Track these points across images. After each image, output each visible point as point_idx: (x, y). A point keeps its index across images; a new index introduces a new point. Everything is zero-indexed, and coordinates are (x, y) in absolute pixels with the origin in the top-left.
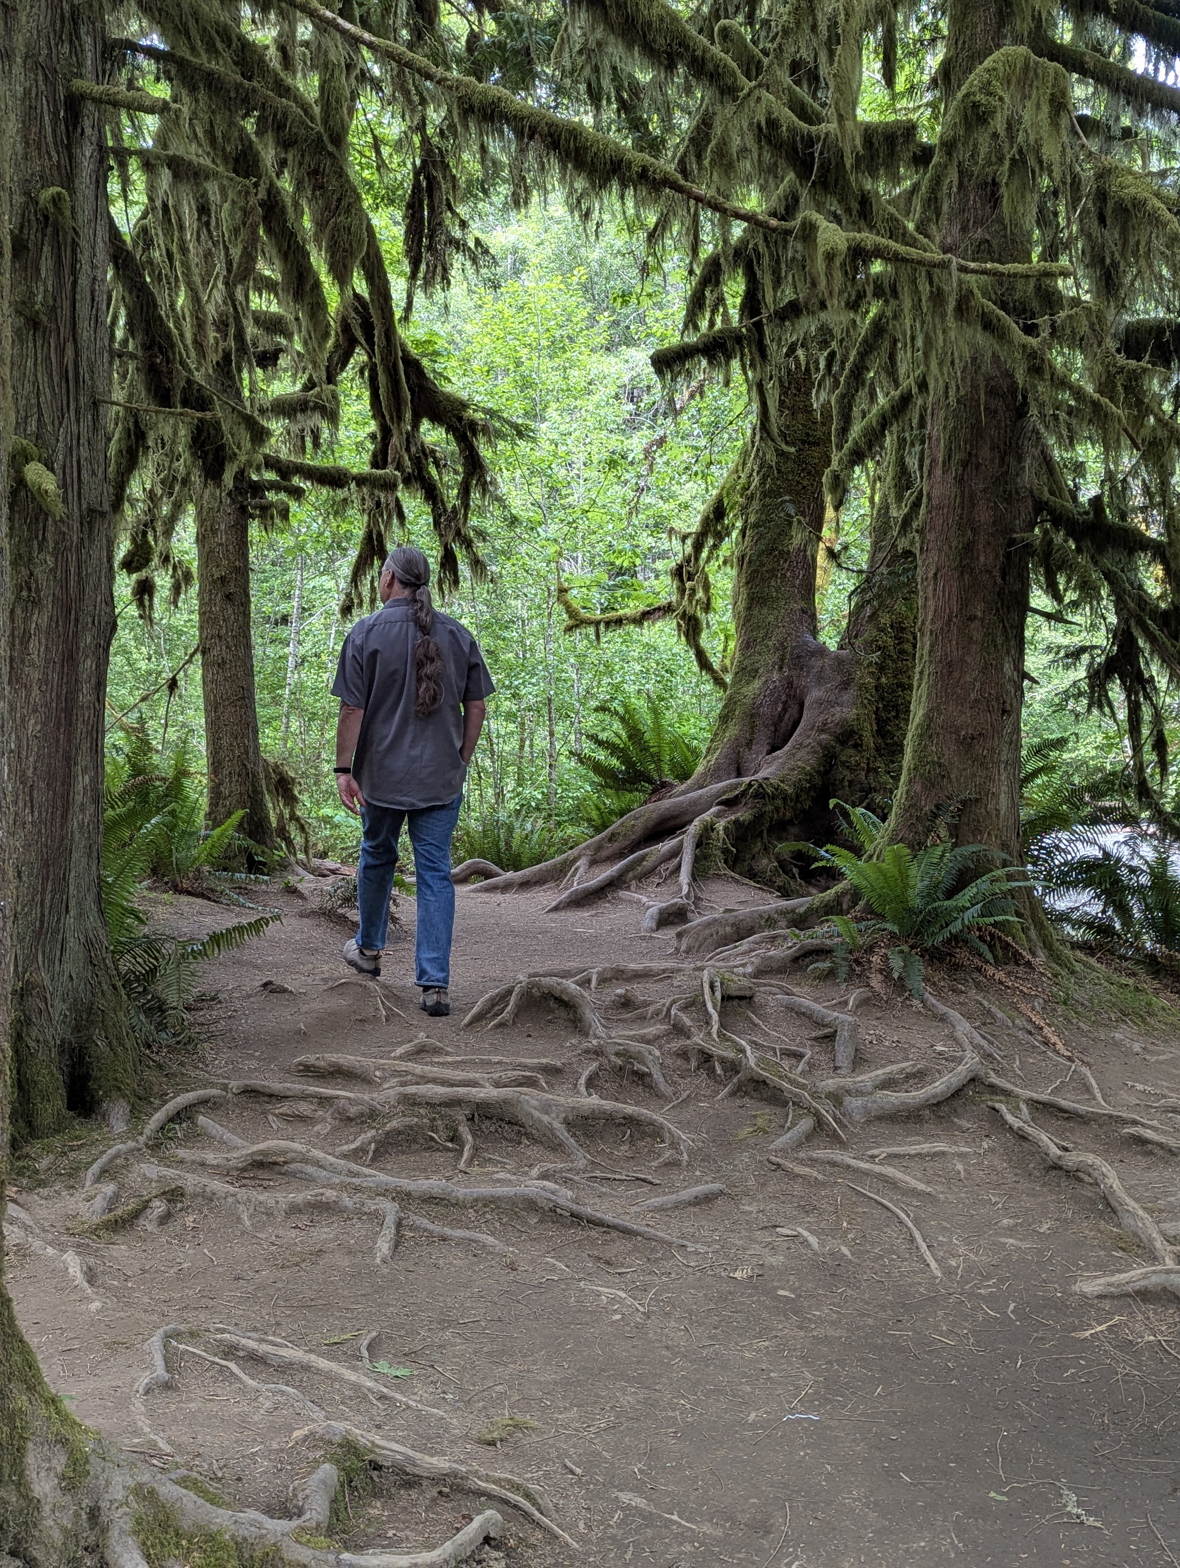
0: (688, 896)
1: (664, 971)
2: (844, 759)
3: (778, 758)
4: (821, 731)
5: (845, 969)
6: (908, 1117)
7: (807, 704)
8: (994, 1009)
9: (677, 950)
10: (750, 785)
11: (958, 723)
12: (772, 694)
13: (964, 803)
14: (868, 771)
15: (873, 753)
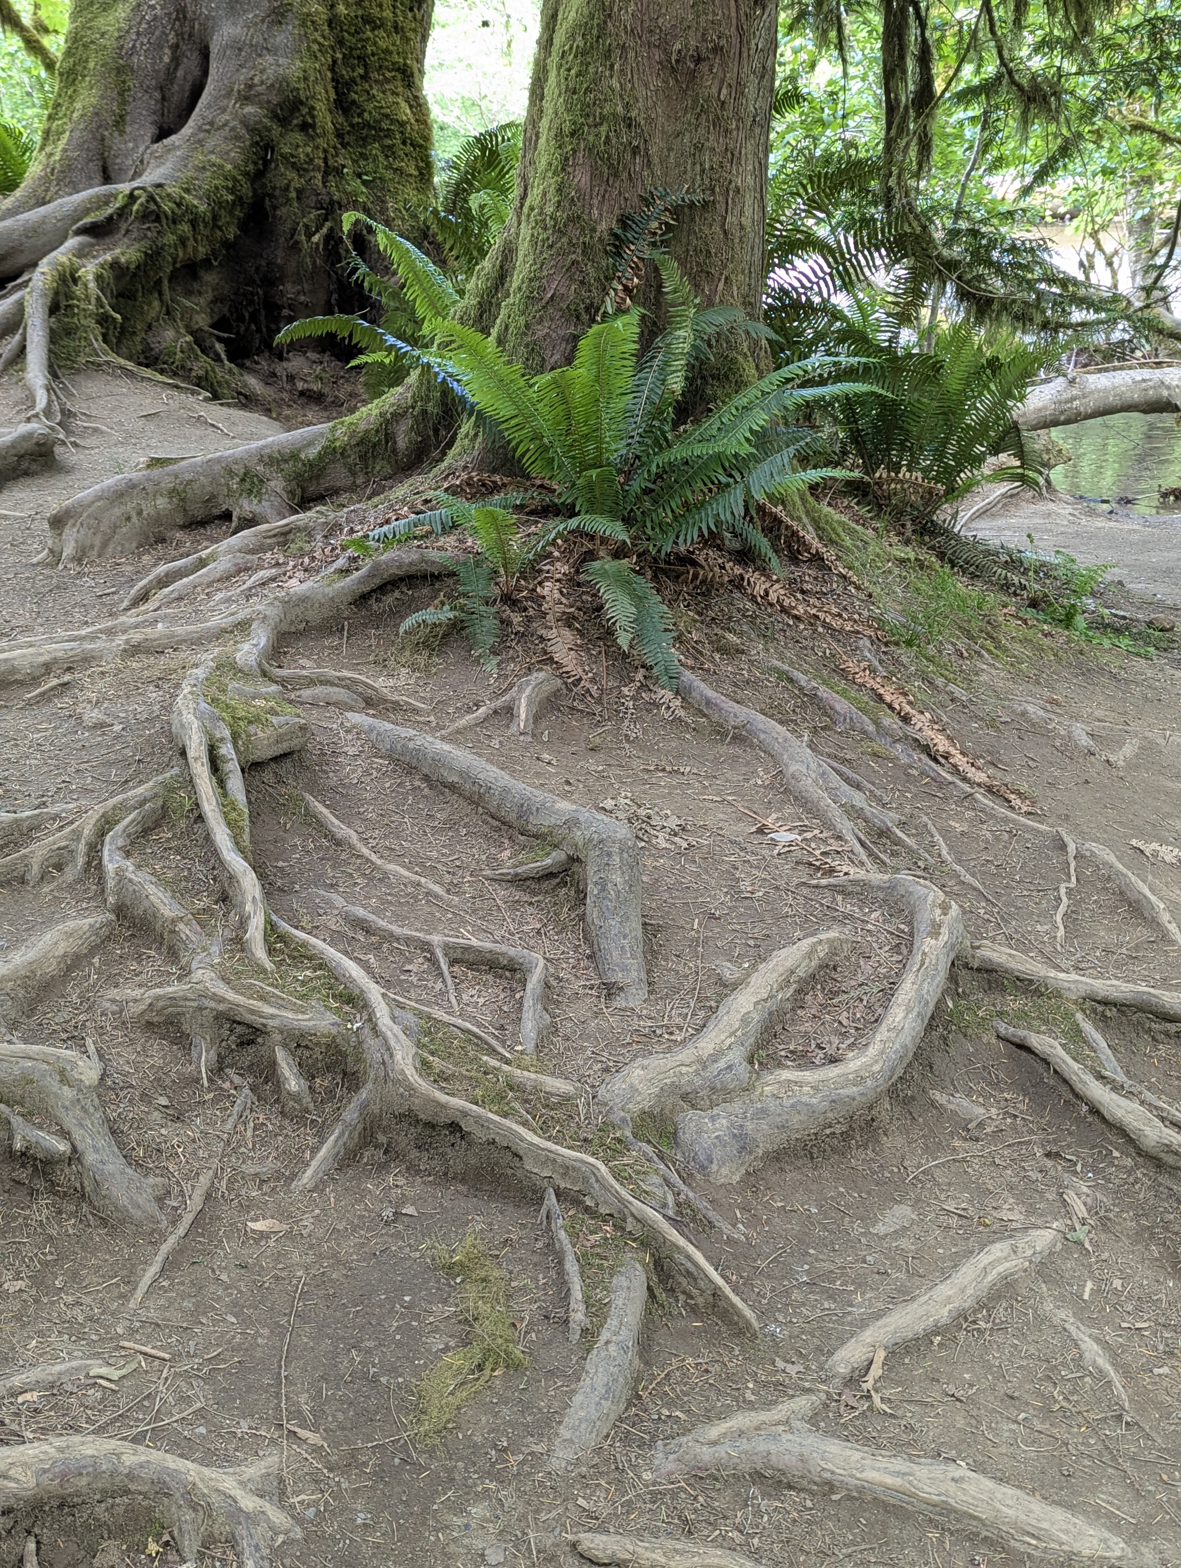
0: (48, 412)
1: (48, 667)
2: (287, 150)
3: (175, 148)
4: (245, 99)
5: (491, 623)
6: (846, 1136)
7: (214, 50)
8: (824, 692)
9: (56, 555)
10: (132, 197)
11: (665, 22)
12: (150, 31)
13: (676, 211)
14: (326, 174)
15: (334, 141)
